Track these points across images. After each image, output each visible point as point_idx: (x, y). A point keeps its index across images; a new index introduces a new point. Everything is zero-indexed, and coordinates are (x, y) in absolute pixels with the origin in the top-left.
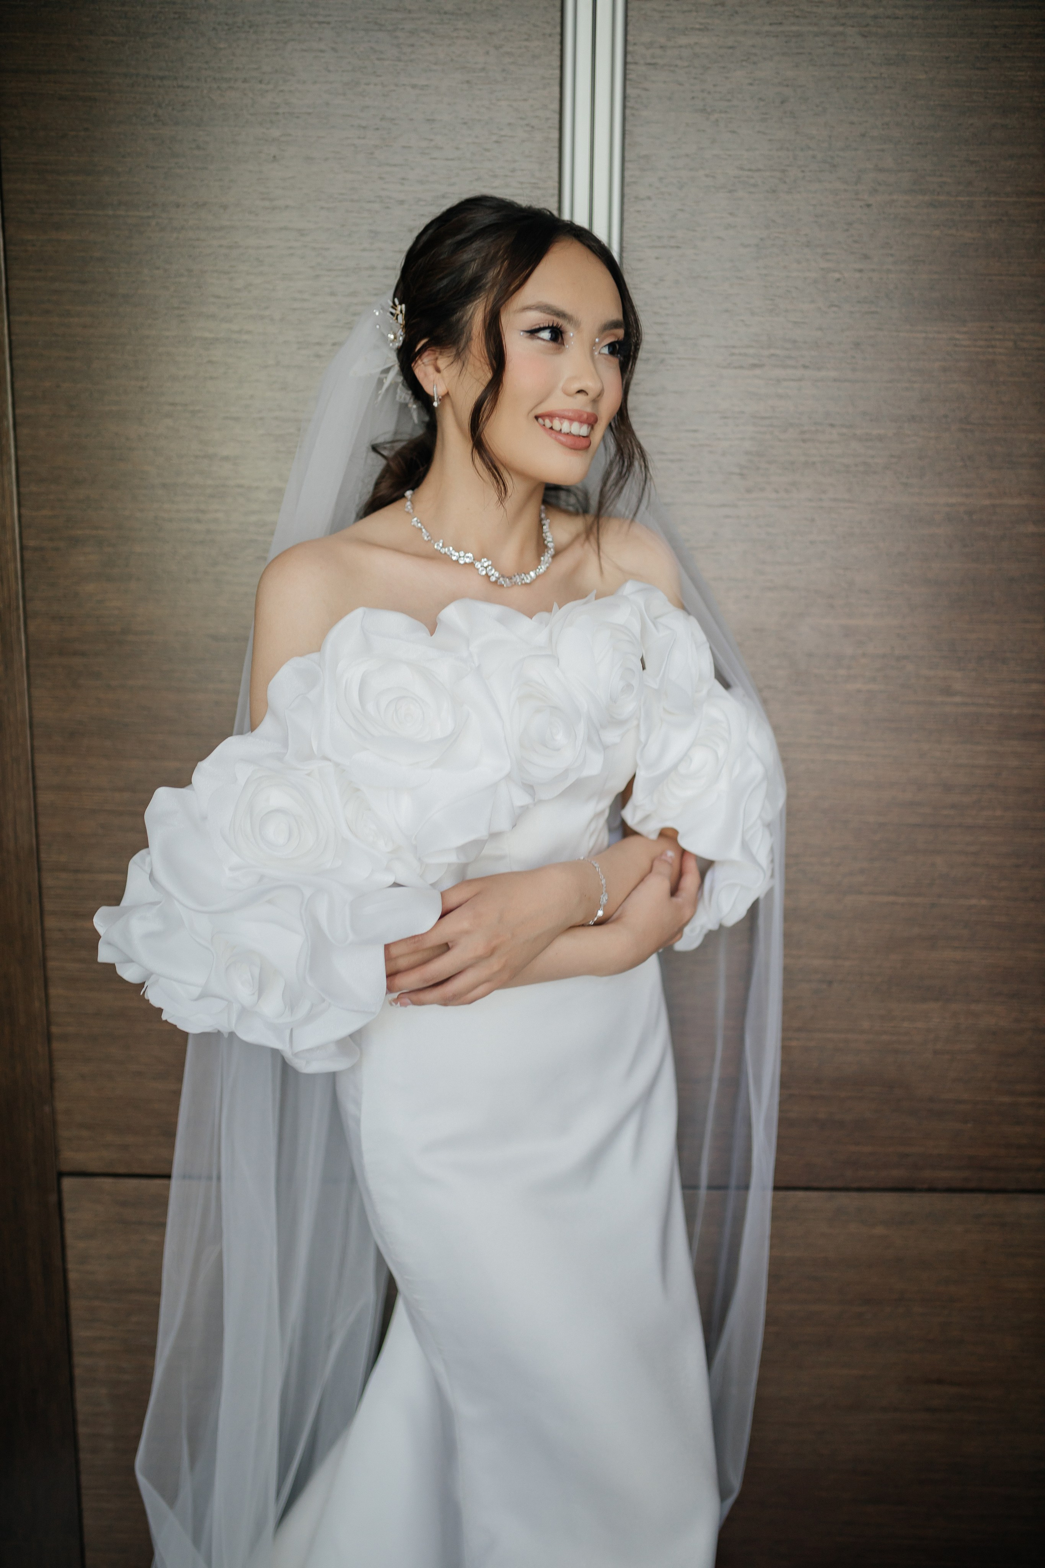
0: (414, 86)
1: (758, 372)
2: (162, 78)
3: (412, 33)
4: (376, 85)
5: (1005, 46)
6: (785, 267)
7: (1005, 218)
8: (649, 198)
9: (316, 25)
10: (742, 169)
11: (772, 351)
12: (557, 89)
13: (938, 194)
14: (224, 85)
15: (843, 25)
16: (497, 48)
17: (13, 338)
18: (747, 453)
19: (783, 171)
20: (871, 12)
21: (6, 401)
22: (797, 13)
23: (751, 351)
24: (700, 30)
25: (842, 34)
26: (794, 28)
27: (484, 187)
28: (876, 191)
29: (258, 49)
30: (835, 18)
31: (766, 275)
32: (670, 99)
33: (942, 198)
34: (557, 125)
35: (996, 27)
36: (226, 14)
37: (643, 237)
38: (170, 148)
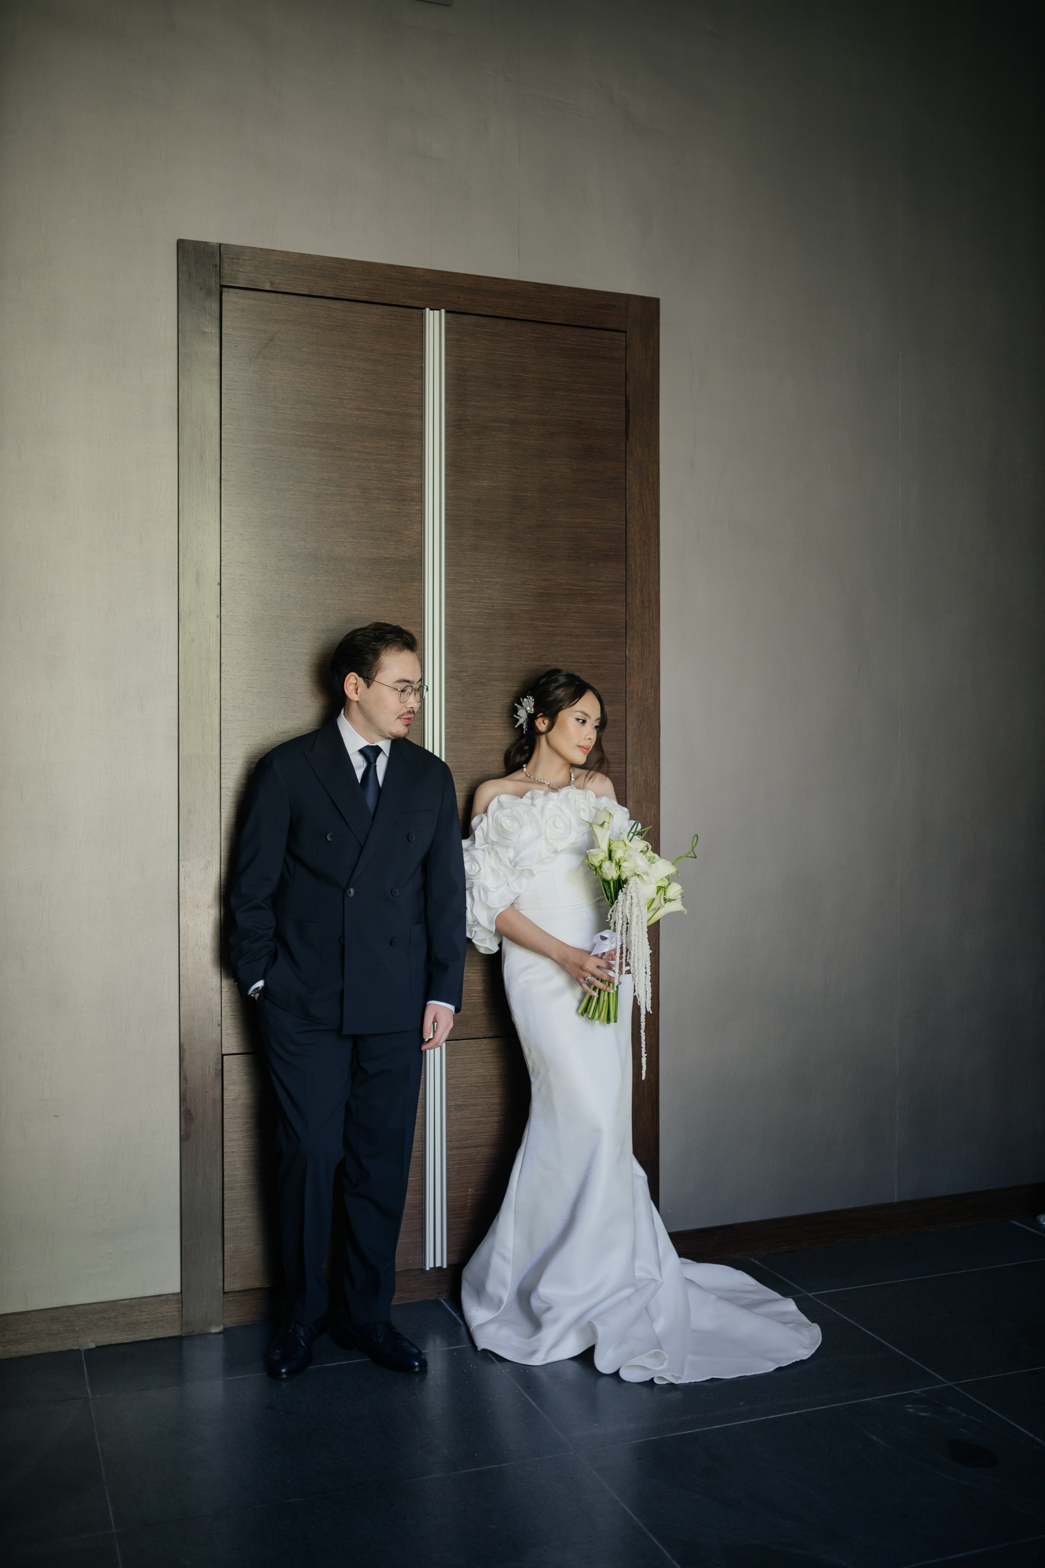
10: (483, 652)
12: (423, 624)
15: (514, 607)
17: (222, 708)
22: (499, 602)
24: (467, 606)
26: (498, 607)
30: (511, 604)
32: (459, 629)
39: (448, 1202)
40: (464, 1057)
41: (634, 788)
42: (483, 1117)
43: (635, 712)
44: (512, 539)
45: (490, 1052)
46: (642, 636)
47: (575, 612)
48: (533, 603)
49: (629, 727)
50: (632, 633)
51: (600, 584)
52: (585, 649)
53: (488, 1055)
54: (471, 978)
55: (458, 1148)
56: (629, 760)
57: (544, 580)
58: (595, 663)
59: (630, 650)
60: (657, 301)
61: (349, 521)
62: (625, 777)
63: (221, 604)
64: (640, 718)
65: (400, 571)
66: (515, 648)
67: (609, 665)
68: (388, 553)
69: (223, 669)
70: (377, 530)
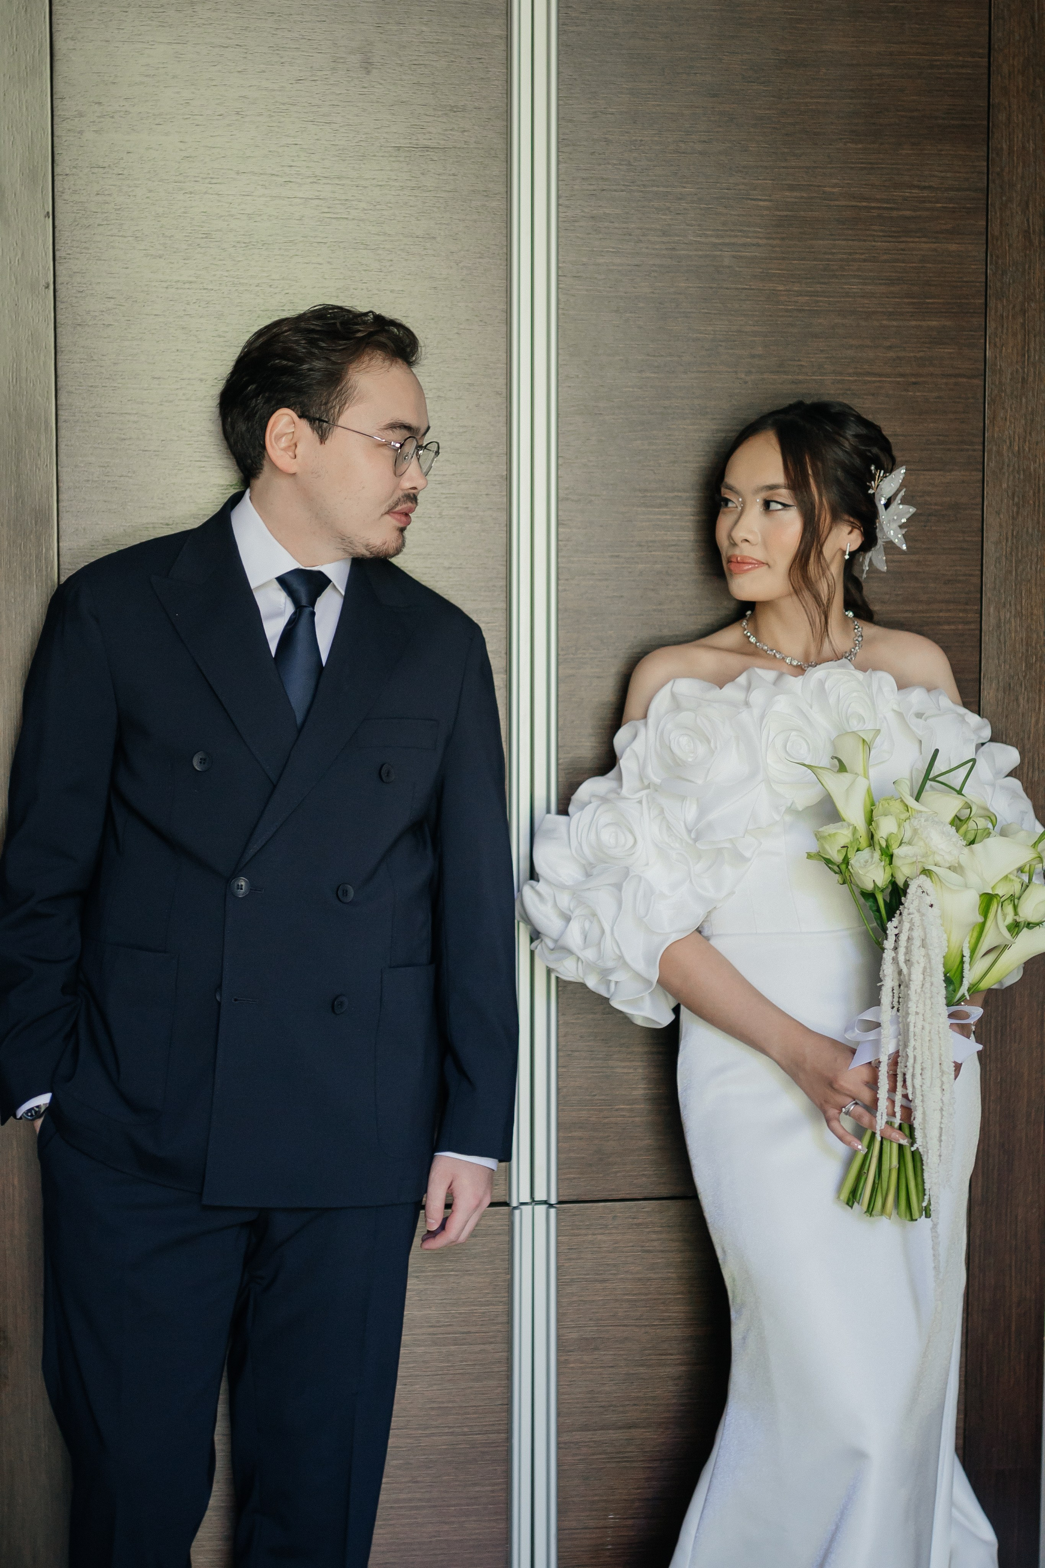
4: (362, 289)
7: (849, 392)
8: (577, 376)
9: (315, 245)
10: (648, 355)
11: (676, 494)
13: (798, 374)
15: (721, 251)
18: (659, 573)
19: (680, 357)
21: (53, 536)
24: (613, 252)
26: (683, 252)
27: (448, 367)
28: (750, 372)
29: (269, 261)
31: (669, 435)
33: (800, 377)
35: (833, 254)
36: (244, 235)
37: (573, 406)
38: (196, 336)
39: (559, 1540)
40: (599, 1237)
41: (999, 659)
42: (642, 1365)
43: (1004, 486)
44: (715, 96)
45: (657, 1229)
46: (1024, 312)
47: (865, 260)
48: (764, 241)
49: (990, 519)
50: (999, 306)
51: (925, 193)
52: (888, 344)
53: (654, 1236)
54: (619, 1070)
55: (585, 1428)
56: (988, 594)
57: (791, 188)
58: (912, 375)
59: (995, 345)
61: (340, 65)
62: (978, 632)
63: (57, 257)
64: (1016, 499)
65: (454, 175)
66: (723, 344)
67: (945, 381)
68: (427, 136)
69: (62, 400)
70: (403, 86)
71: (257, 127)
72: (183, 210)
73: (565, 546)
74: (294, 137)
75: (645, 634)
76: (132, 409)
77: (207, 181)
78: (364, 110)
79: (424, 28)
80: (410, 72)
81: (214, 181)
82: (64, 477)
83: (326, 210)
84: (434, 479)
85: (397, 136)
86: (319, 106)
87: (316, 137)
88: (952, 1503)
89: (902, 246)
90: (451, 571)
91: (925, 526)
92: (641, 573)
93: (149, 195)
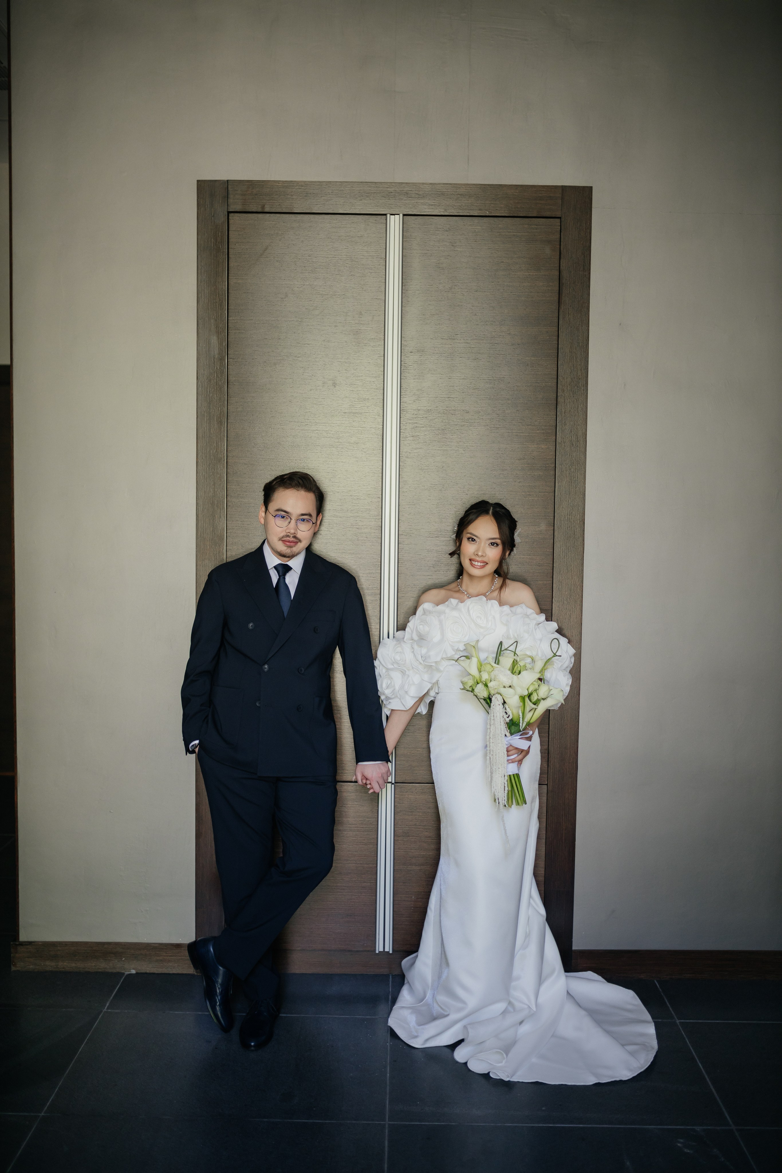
0: (342, 462)
1: (437, 538)
2: (273, 459)
3: (342, 448)
5: (502, 454)
6: (444, 510)
8: (407, 492)
11: (441, 533)
12: (381, 463)
14: (290, 461)
16: (365, 452)
17: (227, 527)
18: (435, 561)
19: (443, 485)
20: (466, 445)
21: (224, 545)
22: (446, 445)
23: (436, 533)
24: (420, 448)
25: (458, 450)
30: (456, 446)
32: (412, 466)
34: (381, 473)
40: (410, 796)
43: (562, 531)
47: (511, 451)
50: (560, 467)
52: (520, 481)
54: (418, 737)
60: (590, 189)
61: (325, 385)
62: (552, 584)
63: (228, 451)
64: (566, 537)
65: (364, 422)
66: (459, 481)
67: (540, 494)
68: (355, 409)
69: (229, 498)
70: (347, 391)
71: (297, 406)
72: (271, 434)
73: (401, 551)
74: (309, 409)
75: (430, 582)
76: (252, 502)
77: (279, 424)
78: (333, 400)
79: (355, 371)
80: (349, 387)
81: (282, 424)
82: (228, 525)
83: (320, 434)
84: (356, 527)
85: (344, 409)
86: (318, 399)
87: (317, 409)
88: (530, 896)
89: (524, 446)
90: (361, 559)
91: (532, 546)
92: (428, 561)
93: (259, 429)
